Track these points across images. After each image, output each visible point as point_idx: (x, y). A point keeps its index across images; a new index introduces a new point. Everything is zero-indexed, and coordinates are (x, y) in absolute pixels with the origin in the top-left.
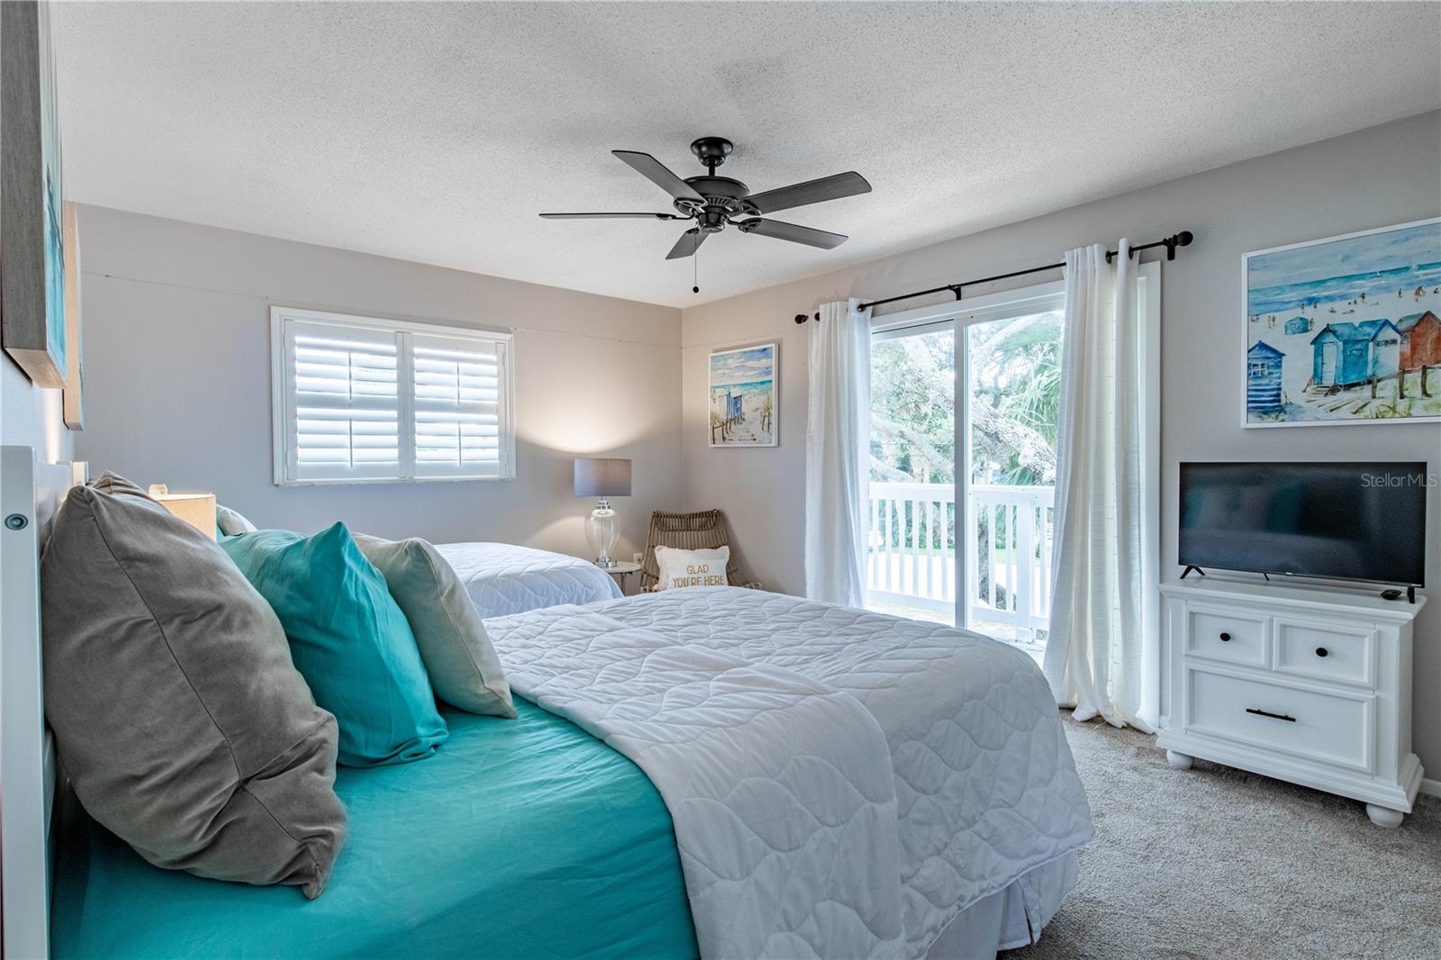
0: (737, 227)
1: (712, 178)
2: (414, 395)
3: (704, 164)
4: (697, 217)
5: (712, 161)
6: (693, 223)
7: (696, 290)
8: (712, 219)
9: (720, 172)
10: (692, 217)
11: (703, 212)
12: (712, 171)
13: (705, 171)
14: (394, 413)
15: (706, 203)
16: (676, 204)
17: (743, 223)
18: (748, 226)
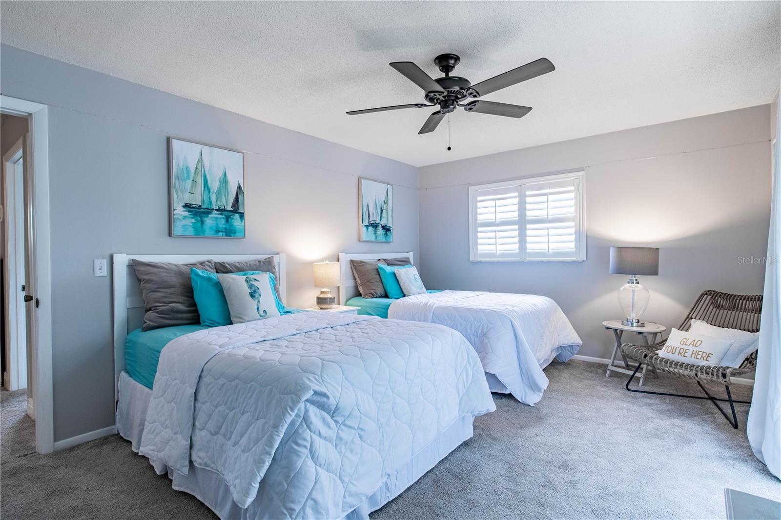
0: (463, 108)
1: (447, 78)
2: (526, 216)
3: (442, 71)
4: (439, 104)
5: (447, 69)
6: (437, 108)
7: (449, 149)
8: (448, 103)
9: (451, 74)
10: (435, 104)
11: (444, 99)
12: (447, 75)
13: (443, 75)
14: (517, 227)
15: (445, 94)
16: (427, 96)
17: (469, 104)
18: (470, 107)
